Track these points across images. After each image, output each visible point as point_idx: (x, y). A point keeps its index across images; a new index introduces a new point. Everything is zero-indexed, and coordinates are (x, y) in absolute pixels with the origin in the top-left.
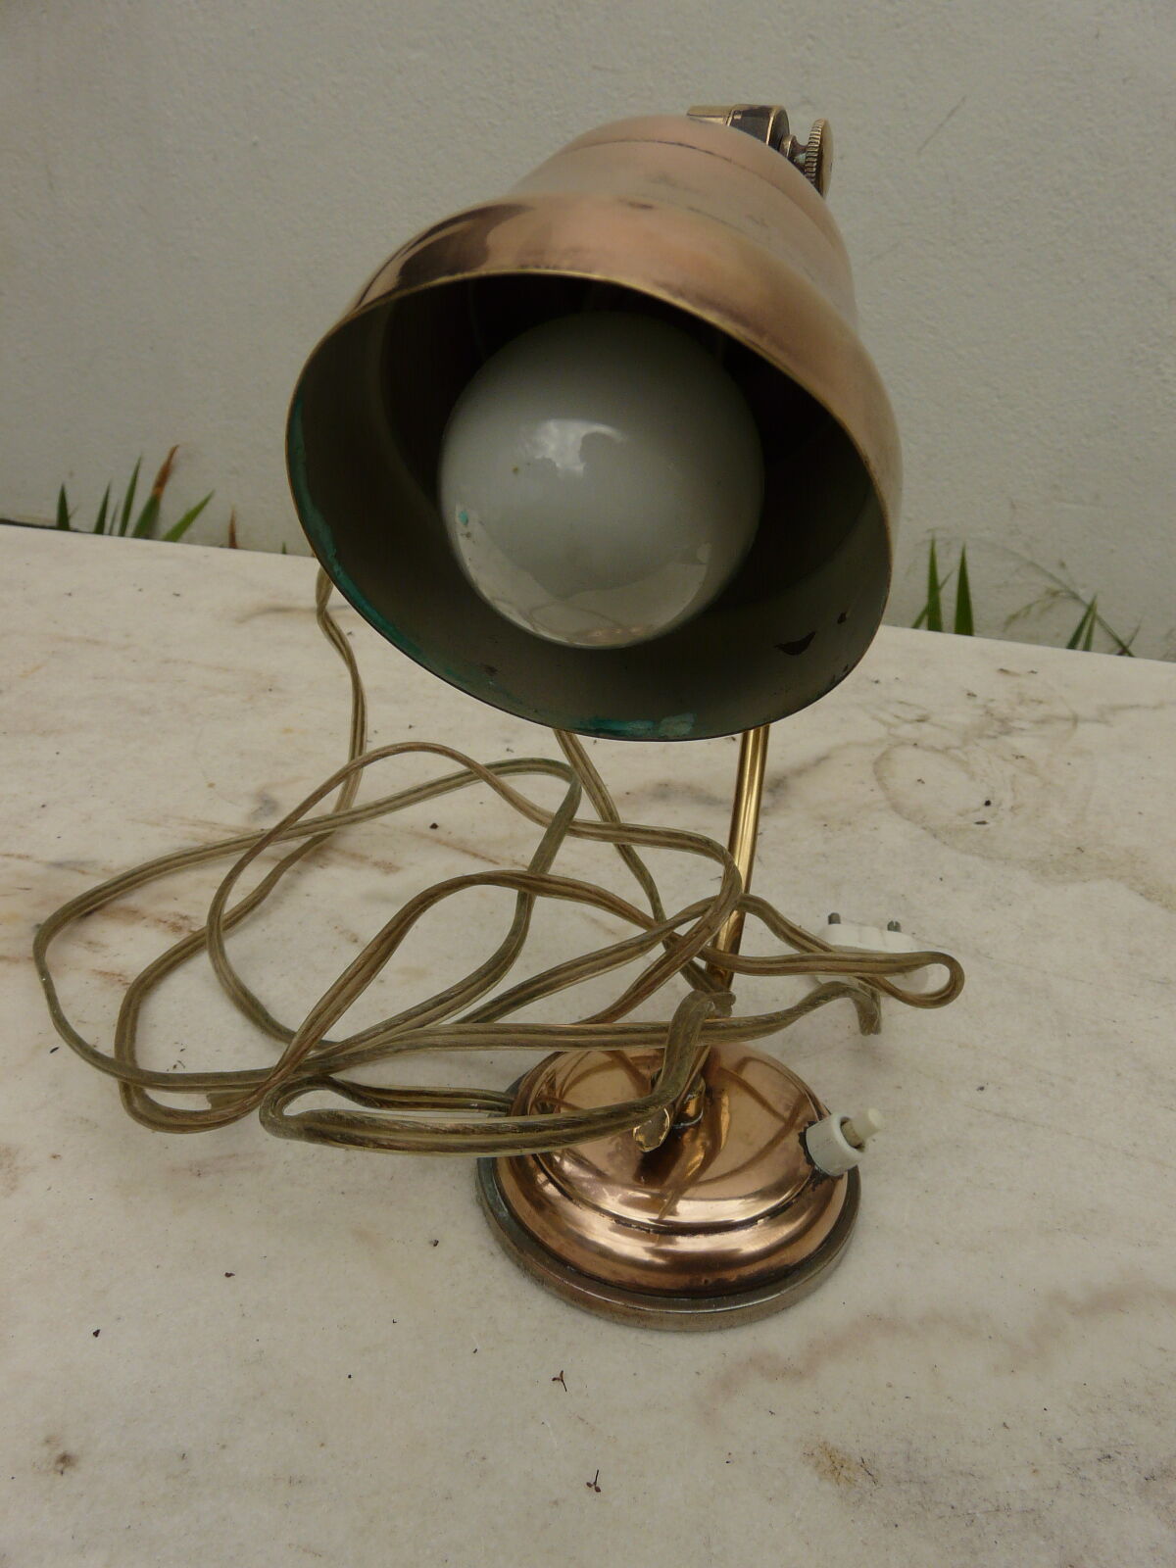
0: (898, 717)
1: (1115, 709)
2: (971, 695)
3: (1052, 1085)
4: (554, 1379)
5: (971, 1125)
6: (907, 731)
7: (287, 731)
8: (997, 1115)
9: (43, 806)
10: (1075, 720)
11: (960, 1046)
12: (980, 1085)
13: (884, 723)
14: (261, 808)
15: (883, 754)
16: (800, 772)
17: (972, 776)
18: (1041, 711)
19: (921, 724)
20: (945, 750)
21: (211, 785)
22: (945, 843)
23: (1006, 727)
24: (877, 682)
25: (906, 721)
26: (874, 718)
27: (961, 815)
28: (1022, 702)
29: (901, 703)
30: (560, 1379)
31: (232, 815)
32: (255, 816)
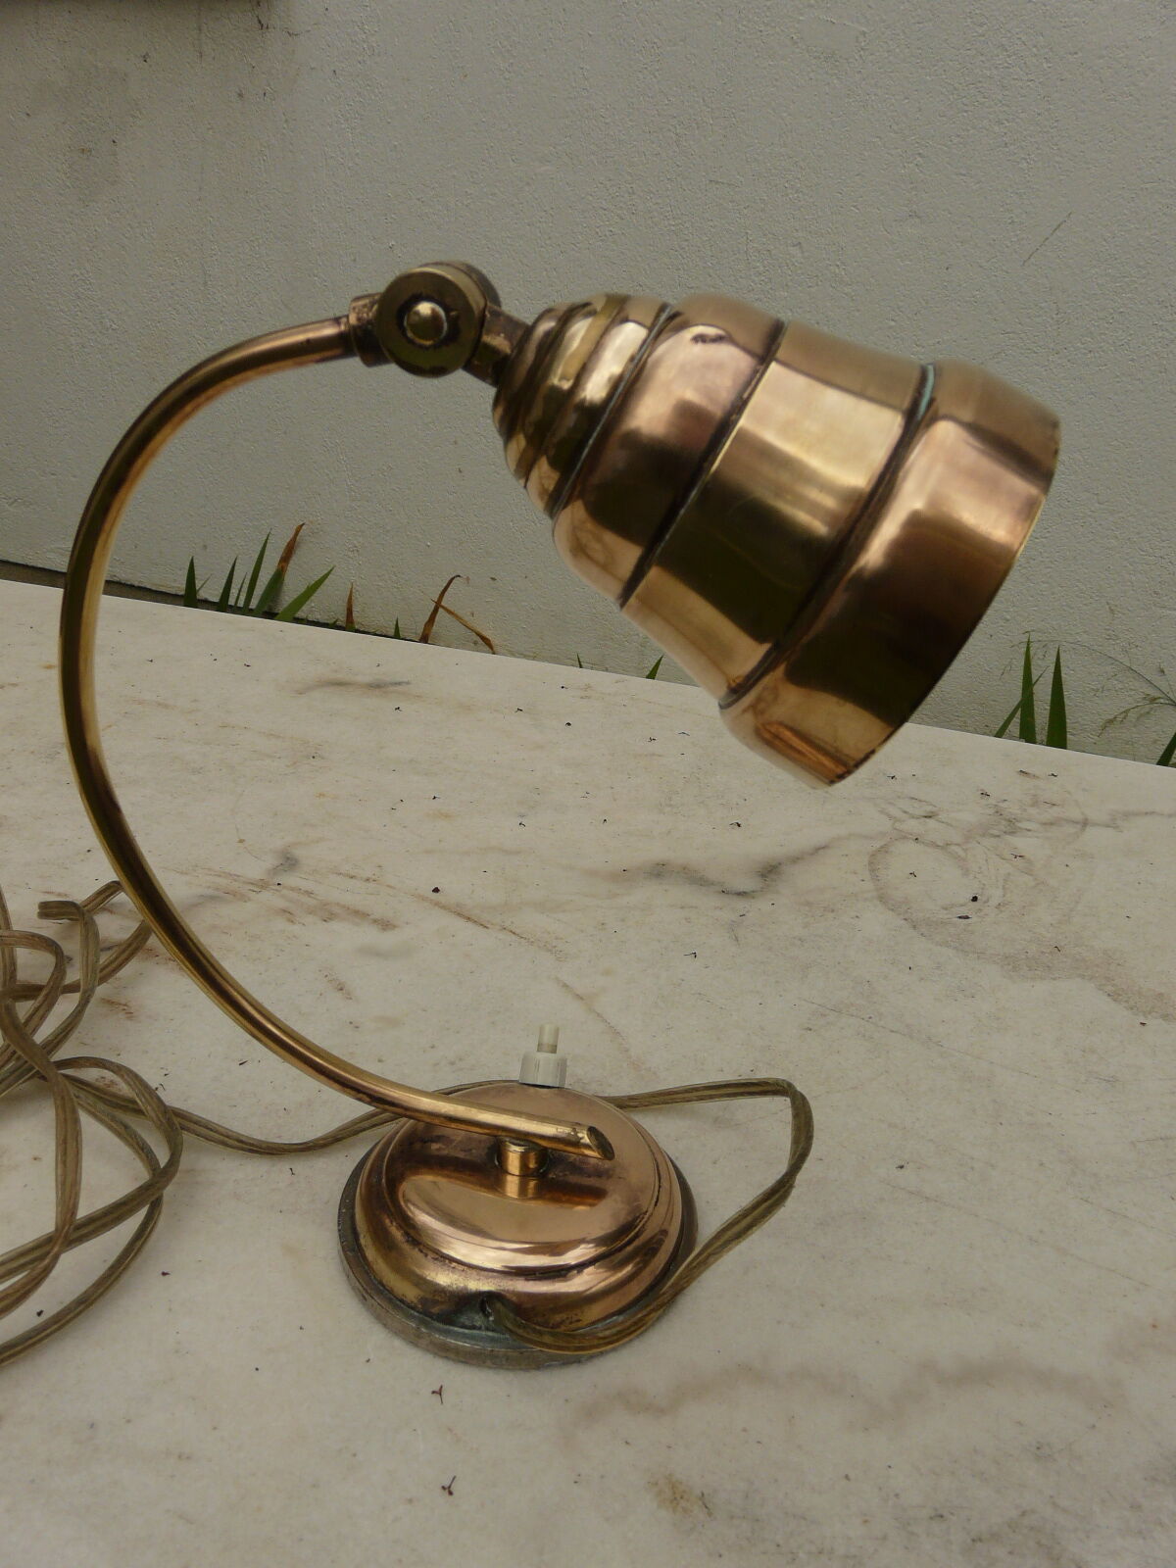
0: (905, 812)
1: (1127, 815)
2: (985, 794)
3: (972, 1168)
4: (434, 1392)
5: (882, 1199)
6: (913, 826)
7: (321, 795)
8: (912, 1193)
9: (89, 851)
10: (1085, 823)
11: (890, 1126)
12: (901, 1163)
13: (890, 817)
14: (281, 865)
15: (882, 847)
16: (796, 859)
17: (966, 872)
18: (1054, 812)
19: (927, 820)
20: (945, 846)
21: (241, 841)
22: (922, 934)
23: (1012, 827)
24: (893, 777)
25: (913, 817)
26: (882, 812)
27: (946, 909)
28: (1035, 804)
29: (913, 798)
30: (439, 1392)
31: (255, 870)
32: (275, 871)
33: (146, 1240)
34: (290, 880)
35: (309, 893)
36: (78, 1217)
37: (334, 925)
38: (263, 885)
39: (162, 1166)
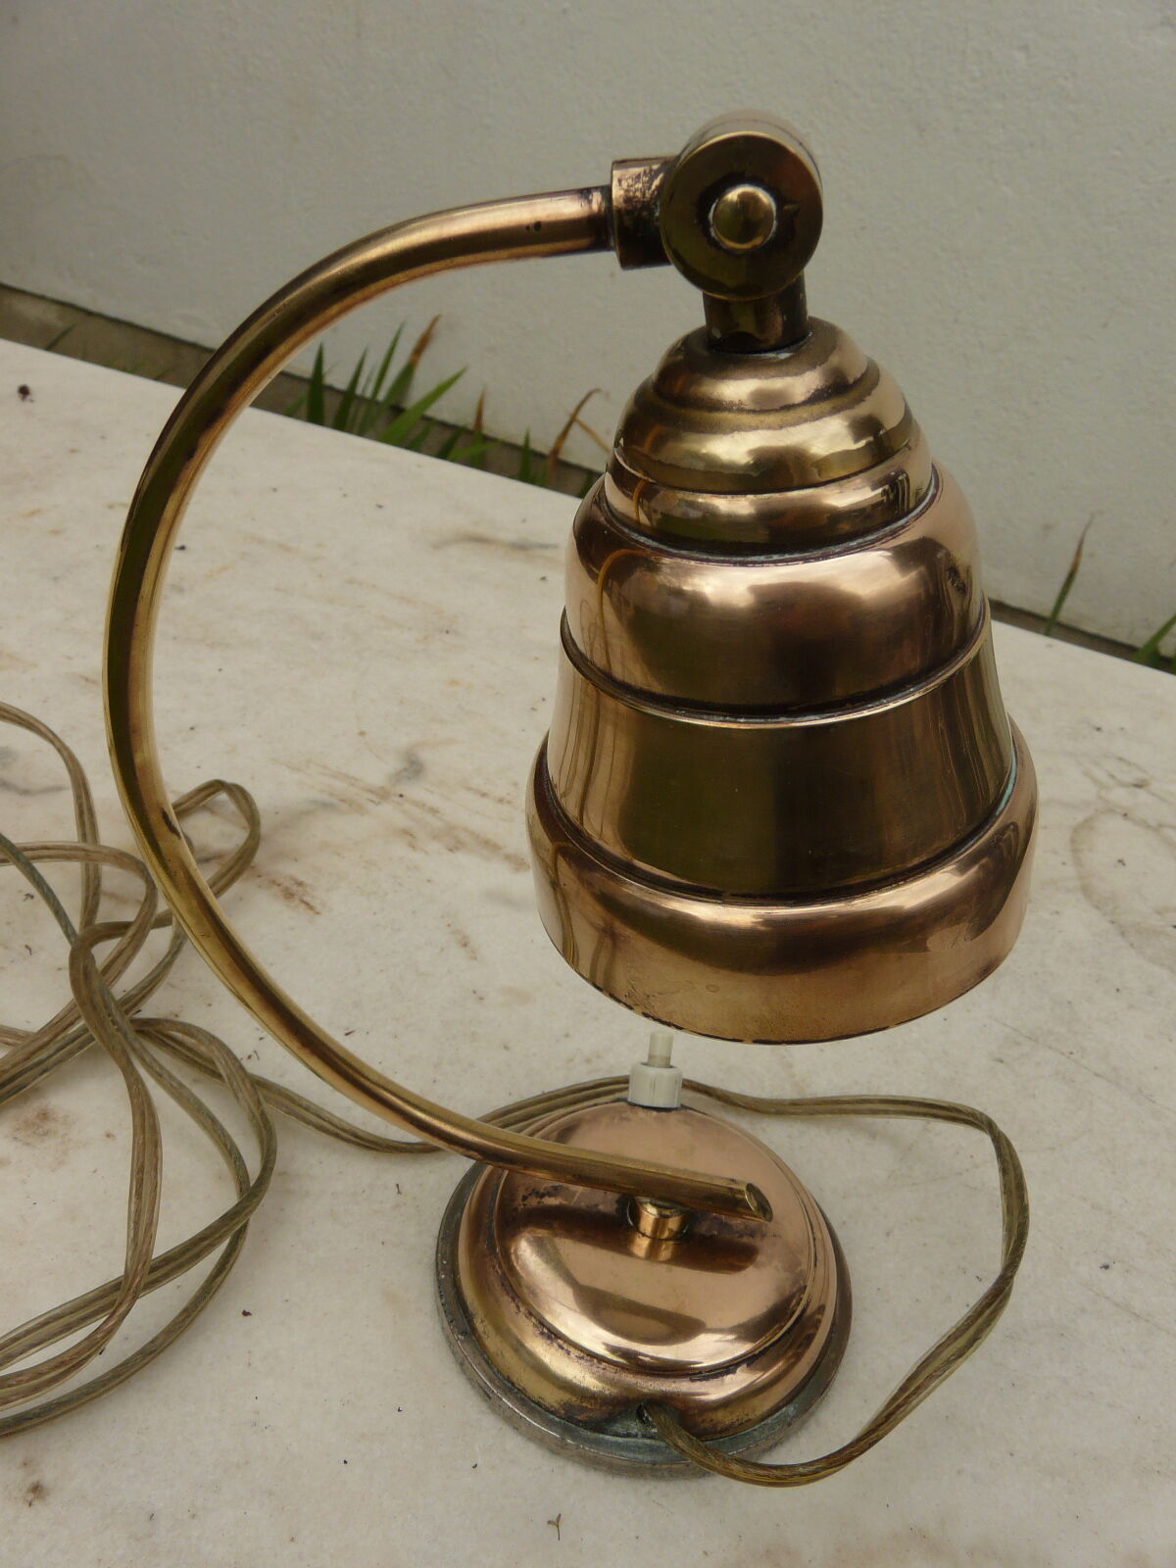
0: (1112, 777)
4: (549, 1522)
5: (1083, 1311)
6: (1120, 796)
7: (454, 682)
8: (1117, 1305)
9: (192, 729)
11: (1093, 1208)
12: (1104, 1261)
13: (1095, 781)
14: (405, 770)
15: (1086, 821)
19: (1137, 790)
20: (1157, 829)
21: (362, 734)
22: (1132, 945)
24: (1099, 729)
25: (1123, 784)
26: (1087, 774)
27: (1159, 913)
29: (1121, 759)
30: (556, 1523)
31: (376, 772)
32: (398, 777)
33: (226, 1275)
34: (415, 791)
35: (434, 811)
36: (153, 1256)
37: (461, 857)
38: (382, 795)
39: (252, 1183)
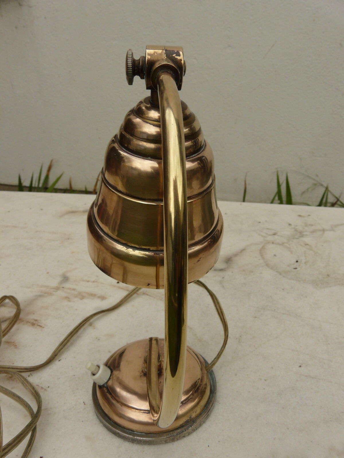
0: (267, 234)
1: (336, 226)
2: (290, 225)
3: (324, 363)
5: (297, 381)
6: (270, 238)
7: (73, 252)
8: (306, 376)
10: (324, 230)
11: (292, 351)
12: (300, 365)
13: (262, 236)
14: (63, 280)
15: (263, 247)
16: (236, 255)
17: (291, 252)
18: (313, 228)
19: (274, 236)
20: (283, 244)
21: (48, 273)
22: (284, 276)
23: (301, 235)
24: (260, 222)
25: (270, 235)
26: (259, 235)
27: (288, 266)
28: (306, 226)
29: (268, 229)
31: (54, 283)
32: (61, 283)
33: (32, 446)
34: (67, 285)
35: (74, 289)
36: (3, 446)
37: (85, 301)
38: (57, 289)
39: (35, 413)
